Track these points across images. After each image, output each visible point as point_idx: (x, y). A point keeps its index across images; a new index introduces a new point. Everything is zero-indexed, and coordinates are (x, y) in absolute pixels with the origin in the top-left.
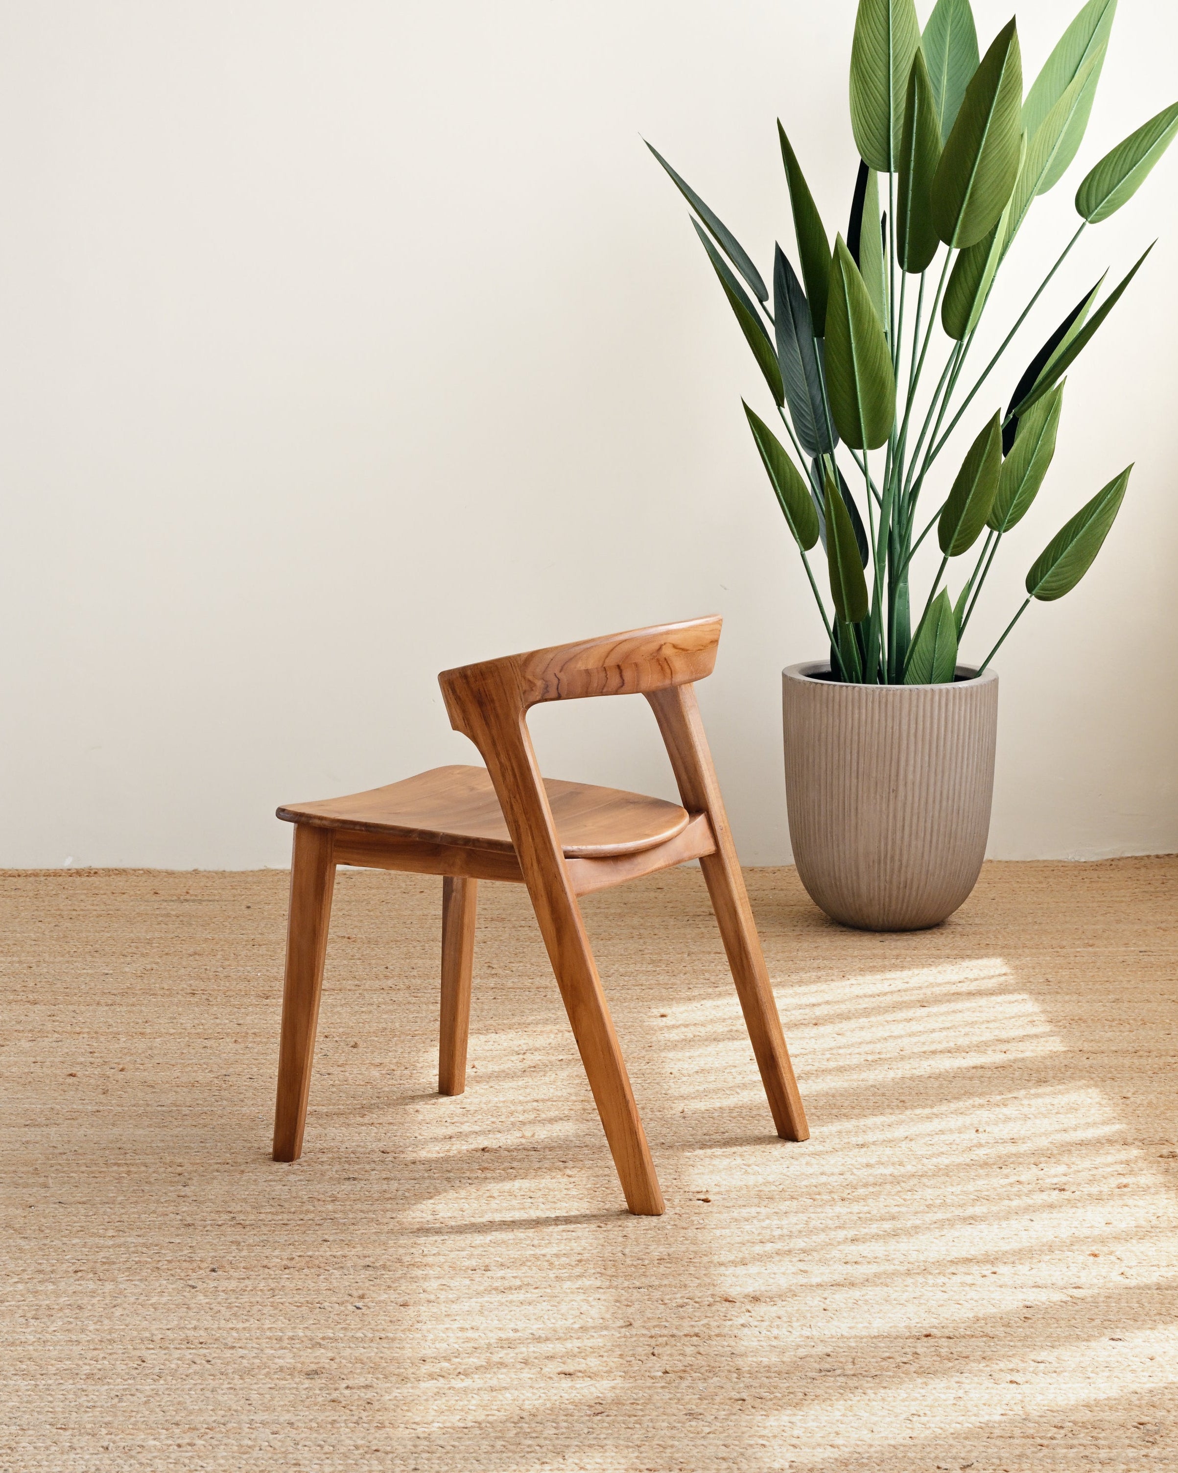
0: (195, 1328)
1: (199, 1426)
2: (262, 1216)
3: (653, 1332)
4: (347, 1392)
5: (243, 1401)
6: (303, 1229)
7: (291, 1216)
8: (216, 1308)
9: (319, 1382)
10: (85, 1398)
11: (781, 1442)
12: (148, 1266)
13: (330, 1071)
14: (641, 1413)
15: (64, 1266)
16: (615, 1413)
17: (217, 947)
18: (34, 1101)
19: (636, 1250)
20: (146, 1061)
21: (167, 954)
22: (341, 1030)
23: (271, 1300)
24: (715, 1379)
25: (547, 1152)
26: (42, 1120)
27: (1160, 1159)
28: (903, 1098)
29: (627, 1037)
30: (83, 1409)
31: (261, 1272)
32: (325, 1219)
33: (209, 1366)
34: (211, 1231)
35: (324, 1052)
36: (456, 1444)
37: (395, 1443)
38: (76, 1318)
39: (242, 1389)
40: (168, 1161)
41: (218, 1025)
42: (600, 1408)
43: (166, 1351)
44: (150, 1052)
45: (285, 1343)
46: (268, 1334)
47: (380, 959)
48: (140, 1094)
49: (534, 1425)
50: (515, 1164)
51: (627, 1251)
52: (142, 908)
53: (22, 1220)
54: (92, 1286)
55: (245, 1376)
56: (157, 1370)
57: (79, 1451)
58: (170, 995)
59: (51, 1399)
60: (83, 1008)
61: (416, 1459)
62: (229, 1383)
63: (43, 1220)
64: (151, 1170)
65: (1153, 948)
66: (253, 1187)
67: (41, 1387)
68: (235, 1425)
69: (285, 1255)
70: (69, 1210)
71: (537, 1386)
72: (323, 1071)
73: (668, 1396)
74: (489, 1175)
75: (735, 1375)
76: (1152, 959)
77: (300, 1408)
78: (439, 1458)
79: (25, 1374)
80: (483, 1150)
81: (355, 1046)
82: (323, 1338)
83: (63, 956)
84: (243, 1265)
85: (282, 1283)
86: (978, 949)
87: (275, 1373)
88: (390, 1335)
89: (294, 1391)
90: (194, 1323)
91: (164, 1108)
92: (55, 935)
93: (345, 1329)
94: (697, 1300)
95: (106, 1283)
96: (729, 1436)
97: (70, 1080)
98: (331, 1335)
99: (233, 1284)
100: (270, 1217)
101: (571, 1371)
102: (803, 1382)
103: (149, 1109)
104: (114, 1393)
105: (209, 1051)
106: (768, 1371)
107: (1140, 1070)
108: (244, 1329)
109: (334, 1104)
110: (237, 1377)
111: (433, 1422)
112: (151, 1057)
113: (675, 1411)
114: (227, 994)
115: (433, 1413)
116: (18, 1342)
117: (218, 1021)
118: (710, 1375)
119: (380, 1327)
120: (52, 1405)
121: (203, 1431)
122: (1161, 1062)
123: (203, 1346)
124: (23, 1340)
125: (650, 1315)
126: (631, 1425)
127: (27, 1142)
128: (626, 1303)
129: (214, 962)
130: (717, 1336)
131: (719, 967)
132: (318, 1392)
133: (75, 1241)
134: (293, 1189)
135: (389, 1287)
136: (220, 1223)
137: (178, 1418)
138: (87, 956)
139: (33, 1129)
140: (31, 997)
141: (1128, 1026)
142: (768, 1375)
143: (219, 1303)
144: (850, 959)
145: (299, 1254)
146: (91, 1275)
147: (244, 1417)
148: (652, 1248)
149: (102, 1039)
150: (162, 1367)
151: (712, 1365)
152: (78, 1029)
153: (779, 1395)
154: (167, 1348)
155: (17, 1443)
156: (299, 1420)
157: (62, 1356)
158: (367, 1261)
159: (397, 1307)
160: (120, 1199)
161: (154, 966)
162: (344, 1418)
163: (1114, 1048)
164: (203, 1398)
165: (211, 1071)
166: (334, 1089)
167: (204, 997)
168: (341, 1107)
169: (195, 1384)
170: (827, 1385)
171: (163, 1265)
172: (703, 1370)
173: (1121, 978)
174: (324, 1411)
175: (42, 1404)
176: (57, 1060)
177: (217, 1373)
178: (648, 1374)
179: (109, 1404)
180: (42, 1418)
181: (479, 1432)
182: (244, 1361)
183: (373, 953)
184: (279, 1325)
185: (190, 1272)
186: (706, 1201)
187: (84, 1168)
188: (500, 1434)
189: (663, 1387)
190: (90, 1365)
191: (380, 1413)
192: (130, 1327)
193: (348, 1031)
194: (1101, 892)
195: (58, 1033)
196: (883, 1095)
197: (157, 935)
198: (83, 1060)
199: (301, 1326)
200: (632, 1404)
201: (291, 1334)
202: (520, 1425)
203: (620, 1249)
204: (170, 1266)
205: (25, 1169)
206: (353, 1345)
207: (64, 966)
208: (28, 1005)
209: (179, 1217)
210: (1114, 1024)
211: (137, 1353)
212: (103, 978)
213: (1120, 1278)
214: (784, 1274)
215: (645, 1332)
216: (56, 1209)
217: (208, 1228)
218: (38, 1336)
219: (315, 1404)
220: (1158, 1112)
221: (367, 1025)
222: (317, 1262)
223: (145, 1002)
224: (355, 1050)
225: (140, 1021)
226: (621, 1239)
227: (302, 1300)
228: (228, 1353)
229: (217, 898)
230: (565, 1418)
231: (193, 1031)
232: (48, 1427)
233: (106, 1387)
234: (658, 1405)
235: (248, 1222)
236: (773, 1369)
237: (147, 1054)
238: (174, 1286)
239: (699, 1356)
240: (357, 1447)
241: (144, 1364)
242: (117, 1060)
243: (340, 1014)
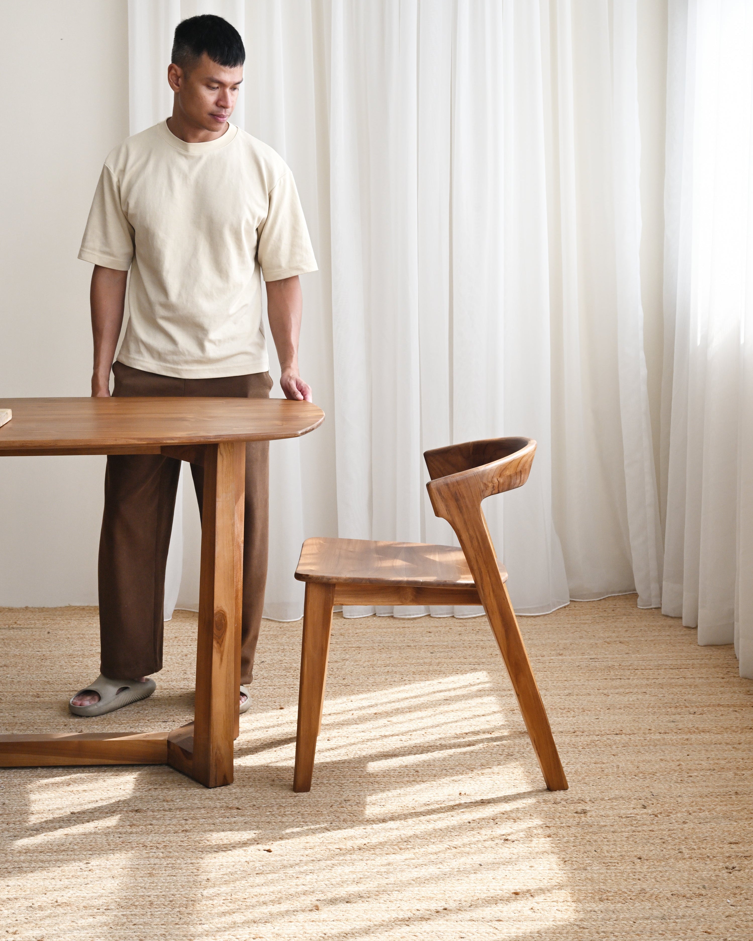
27: (575, 815)
65: (599, 656)
76: (597, 664)
86: (490, 658)
122: (589, 739)
141: (573, 713)
144: (408, 665)
163: (561, 730)
173: (575, 678)
194: (574, 617)
210: (564, 712)
229: (32, 626)
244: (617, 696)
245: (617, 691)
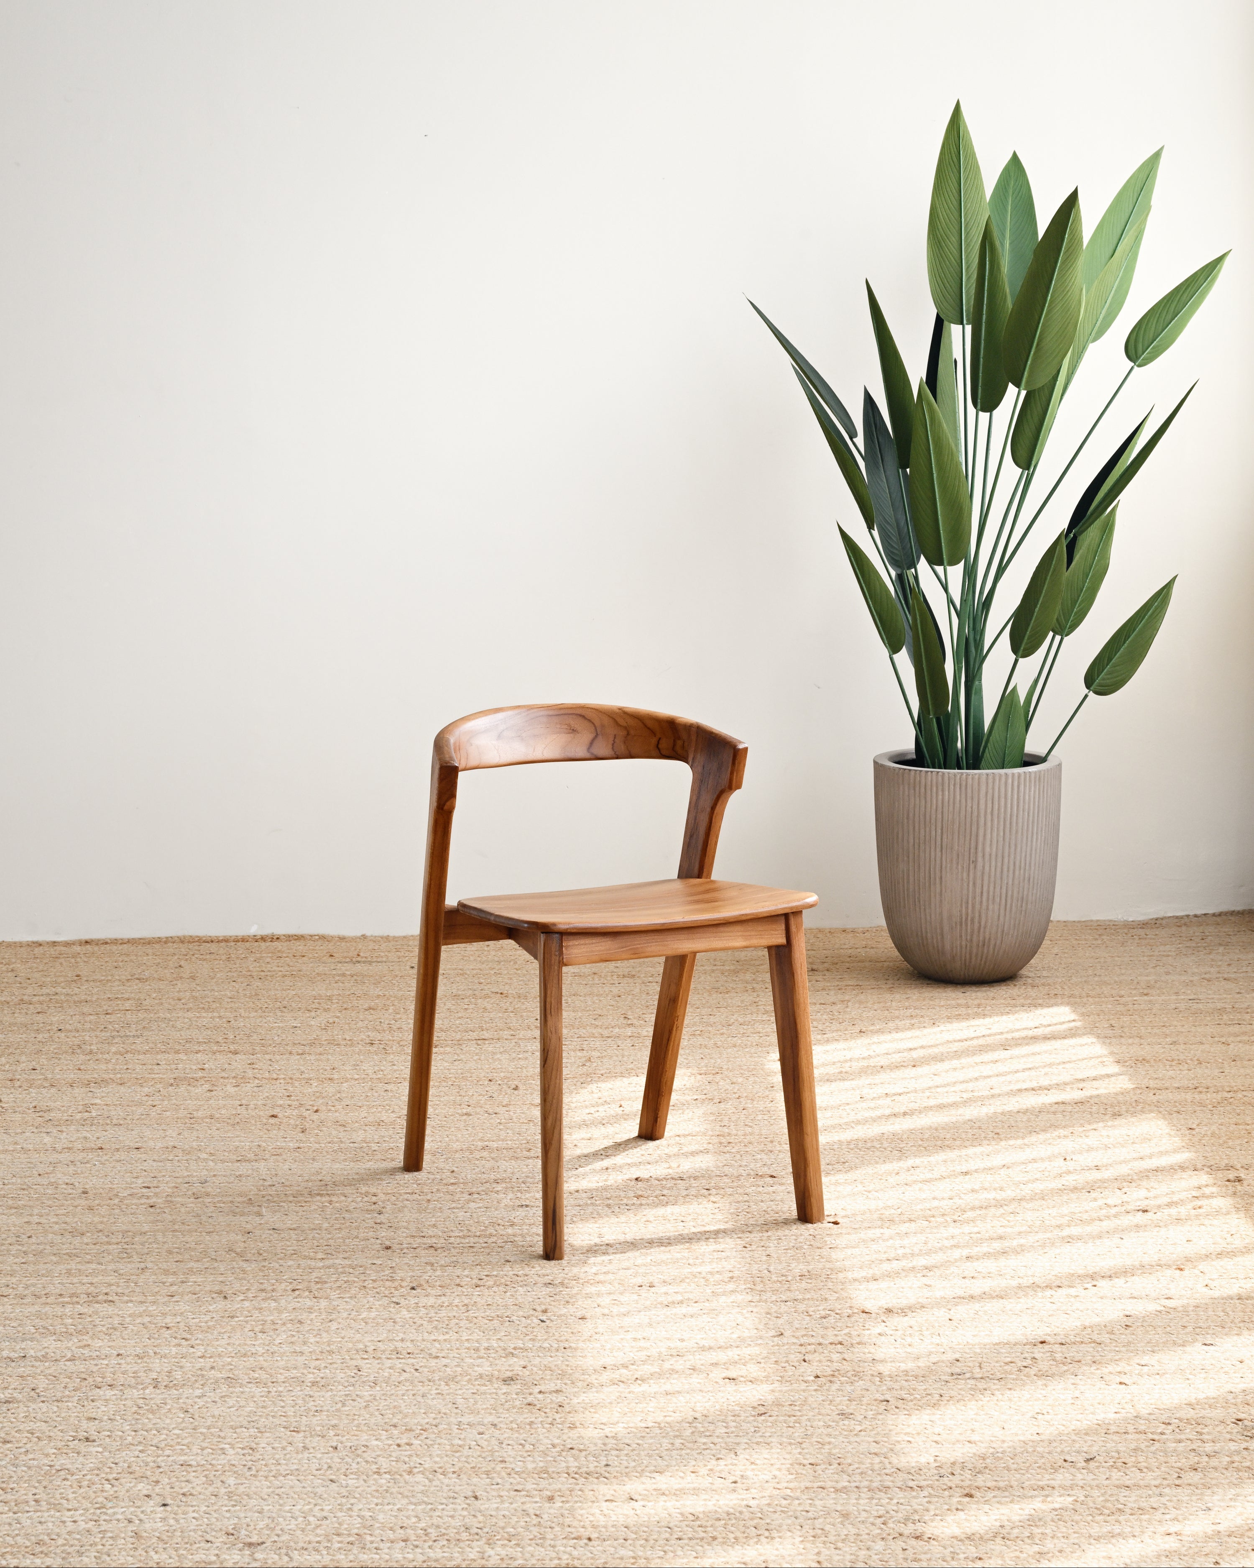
0: (402, 1340)
1: (414, 1427)
2: (452, 1240)
3: (802, 1341)
4: (540, 1396)
5: (450, 1405)
6: (488, 1251)
7: (476, 1239)
8: (419, 1322)
9: (515, 1387)
10: (312, 1403)
11: (924, 1439)
12: (355, 1284)
13: (497, 1111)
14: (799, 1414)
15: (283, 1286)
16: (776, 1413)
17: (388, 1002)
18: (243, 1139)
19: (780, 1268)
20: (337, 1103)
21: (346, 1009)
22: (502, 1075)
23: (466, 1314)
24: (861, 1382)
25: (692, 1181)
26: (251, 1156)
27: (1227, 1183)
28: (997, 1131)
29: (752, 1079)
30: (312, 1413)
31: (454, 1290)
32: (506, 1242)
33: (417, 1374)
34: (407, 1254)
35: (489, 1094)
36: (640, 1442)
37: (587, 1442)
38: (298, 1332)
39: (448, 1394)
40: (363, 1192)
41: (395, 1071)
42: (763, 1410)
43: (379, 1361)
44: (339, 1095)
45: (482, 1352)
46: (467, 1345)
47: (529, 1011)
48: (334, 1133)
49: (706, 1425)
50: (665, 1192)
51: (771, 1269)
52: (321, 969)
53: (242, 1245)
54: (309, 1303)
55: (450, 1383)
56: (372, 1379)
57: (311, 1450)
58: (351, 1045)
59: (283, 1404)
60: (278, 1057)
61: (606, 1455)
62: (437, 1389)
63: (261, 1245)
64: (350, 1200)
65: (1200, 997)
66: (439, 1214)
67: (273, 1394)
68: (446, 1427)
69: (474, 1274)
70: (282, 1236)
71: (706, 1390)
72: (491, 1111)
73: (821, 1398)
74: (644, 1202)
75: (878, 1379)
76: (1200, 1006)
77: (501, 1411)
78: (627, 1455)
79: (257, 1382)
80: (637, 1179)
81: (516, 1088)
82: (515, 1349)
83: (256, 1011)
84: (438, 1283)
85: (475, 1299)
86: (1048, 998)
87: (476, 1380)
88: (573, 1345)
89: (494, 1396)
90: (401, 1335)
91: (356, 1145)
92: (248, 993)
93: (534, 1340)
94: (838, 1311)
95: (321, 1300)
96: (878, 1434)
97: (272, 1121)
98: (522, 1346)
99: (431, 1301)
100: (458, 1240)
101: (734, 1376)
102: (938, 1385)
103: (342, 1145)
104: (337, 1399)
105: (390, 1094)
106: (906, 1375)
107: (1201, 1104)
108: (445, 1340)
109: (503, 1140)
110: (443, 1383)
111: (618, 1423)
112: (340, 1099)
113: (829, 1412)
114: (401, 1043)
115: (618, 1415)
116: (249, 1354)
117: (395, 1067)
118: (856, 1379)
119: (563, 1338)
120: (284, 1410)
121: (418, 1432)
122: (1219, 1096)
123: (411, 1356)
124: (254, 1352)
125: (798, 1326)
126: (791, 1425)
127: (240, 1176)
128: (776, 1315)
129: (387, 1016)
130: (859, 1343)
131: (824, 1016)
132: (515, 1396)
133: (290, 1263)
134: (474, 1215)
135: (568, 1302)
136: (415, 1246)
137: (395, 1421)
138: (277, 1011)
139: (244, 1164)
140: (232, 1048)
141: (1186, 1066)
142: (906, 1378)
143: (421, 1318)
144: (938, 1008)
145: (486, 1273)
146: (307, 1293)
147: (452, 1420)
148: (793, 1265)
149: (297, 1084)
150: (376, 1375)
151: (857, 1369)
152: (275, 1076)
153: (918, 1397)
154: (380, 1358)
155: (257, 1444)
156: (501, 1422)
157: (289, 1365)
158: (547, 1279)
159: (577, 1320)
160: (326, 1225)
161: (336, 1020)
162: (540, 1419)
163: (1176, 1085)
164: (415, 1402)
165: (393, 1112)
166: (501, 1127)
167: (382, 1046)
168: (509, 1142)
169: (407, 1390)
170: (960, 1387)
171: (369, 1284)
172: (849, 1374)
173: (1175, 1023)
174: (522, 1413)
175: (276, 1409)
176: (259, 1103)
177: (424, 1380)
178: (801, 1378)
179: (334, 1409)
180: (277, 1421)
181: (659, 1431)
182: (448, 1369)
183: (524, 1007)
184: (475, 1337)
185: (393, 1290)
186: (836, 1223)
187: (291, 1199)
188: (678, 1433)
189: (816, 1390)
190: (313, 1373)
191: (571, 1415)
192: (346, 1339)
193: (509, 1075)
194: (1149, 947)
195: (258, 1079)
196: (980, 1128)
197: (336, 992)
198: (282, 1102)
199: (495, 1338)
200: (791, 1405)
201: (486, 1345)
202: (694, 1425)
203: (765, 1266)
204: (375, 1285)
205: (240, 1199)
206: (541, 1355)
207: (258, 1021)
208: (230, 1055)
209: (379, 1241)
210: (1174, 1063)
211: (354, 1363)
212: (292, 1030)
213: (1205, 1289)
214: (911, 1288)
215: (795, 1341)
216: (271, 1235)
217: (405, 1251)
218: (266, 1348)
219: (514, 1408)
220: (1221, 1142)
221: (524, 1070)
222: (503, 1281)
223: (331, 1051)
224: (516, 1092)
225: (328, 1068)
226: (765, 1258)
227: (493, 1315)
228: (433, 1362)
229: (384, 959)
230: (733, 1418)
231: (374, 1076)
232: (282, 1429)
233: (330, 1393)
234: (813, 1406)
235: (439, 1245)
236: (910, 1374)
237: (337, 1097)
238: (380, 1303)
239: (844, 1362)
240: (554, 1446)
241: (359, 1373)
242: (311, 1103)
243: (500, 1060)
244: (1241, 1045)
245: (1239, 1039)
